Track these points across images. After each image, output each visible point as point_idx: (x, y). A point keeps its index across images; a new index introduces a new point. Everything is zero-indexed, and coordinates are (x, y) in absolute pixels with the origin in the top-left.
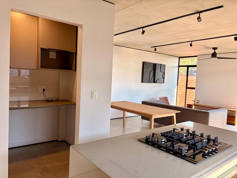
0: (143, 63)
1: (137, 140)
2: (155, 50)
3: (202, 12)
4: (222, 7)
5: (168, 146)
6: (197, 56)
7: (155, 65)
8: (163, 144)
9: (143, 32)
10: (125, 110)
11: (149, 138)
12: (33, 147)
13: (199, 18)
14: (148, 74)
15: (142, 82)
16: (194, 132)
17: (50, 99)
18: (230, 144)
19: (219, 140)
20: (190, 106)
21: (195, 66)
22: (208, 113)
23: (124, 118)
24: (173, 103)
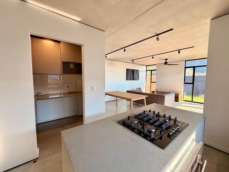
0: (127, 69)
1: (116, 122)
2: (133, 62)
3: (159, 34)
4: (172, 29)
5: (139, 129)
6: (156, 65)
7: (133, 70)
8: (136, 125)
9: (125, 50)
10: (117, 97)
11: (125, 121)
12: (63, 120)
13: (157, 39)
14: (130, 75)
15: (127, 80)
16: (158, 113)
17: (72, 92)
18: (187, 122)
19: (178, 119)
20: (153, 92)
21: (155, 70)
22: (164, 96)
23: (116, 100)
24: (144, 91)
